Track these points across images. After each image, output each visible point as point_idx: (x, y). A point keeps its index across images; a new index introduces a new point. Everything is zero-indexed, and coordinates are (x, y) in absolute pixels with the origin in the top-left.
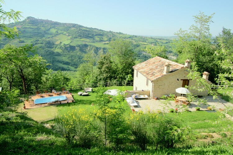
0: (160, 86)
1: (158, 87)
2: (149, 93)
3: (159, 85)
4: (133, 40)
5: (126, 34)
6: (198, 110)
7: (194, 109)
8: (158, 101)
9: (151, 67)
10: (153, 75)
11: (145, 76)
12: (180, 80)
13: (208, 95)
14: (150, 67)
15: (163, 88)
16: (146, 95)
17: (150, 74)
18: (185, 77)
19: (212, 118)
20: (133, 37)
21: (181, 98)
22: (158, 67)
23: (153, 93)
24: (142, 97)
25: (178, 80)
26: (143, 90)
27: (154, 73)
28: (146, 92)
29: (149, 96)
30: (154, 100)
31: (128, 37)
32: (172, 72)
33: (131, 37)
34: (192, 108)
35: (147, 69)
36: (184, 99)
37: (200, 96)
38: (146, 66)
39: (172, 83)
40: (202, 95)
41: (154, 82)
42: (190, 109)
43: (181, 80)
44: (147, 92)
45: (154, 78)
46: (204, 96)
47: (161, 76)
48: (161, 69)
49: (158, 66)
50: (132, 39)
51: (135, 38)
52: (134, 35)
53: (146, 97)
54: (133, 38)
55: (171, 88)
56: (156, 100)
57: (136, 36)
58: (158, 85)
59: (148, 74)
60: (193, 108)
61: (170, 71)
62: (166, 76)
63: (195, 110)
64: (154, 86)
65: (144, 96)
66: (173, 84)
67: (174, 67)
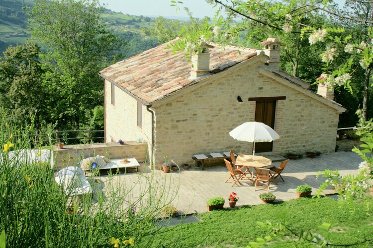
0: (178, 121)
1: (174, 127)
2: (143, 149)
3: (176, 119)
4: (138, 31)
5: (121, 13)
6: (307, 194)
7: (291, 195)
8: (173, 175)
9: (154, 66)
10: (156, 85)
11: (129, 92)
12: (245, 98)
13: (336, 151)
14: (150, 66)
15: (191, 131)
16: (132, 157)
17: (147, 84)
18: (261, 88)
19: (350, 218)
20: (140, 21)
21: (250, 160)
22: (177, 64)
23: (155, 150)
24: (119, 164)
25: (239, 99)
26: (121, 142)
27: (159, 82)
28: (133, 149)
29: (144, 160)
30: (163, 173)
31: (125, 22)
32: (217, 71)
33: (134, 20)
34: (286, 191)
35: (141, 74)
36: (259, 161)
37: (312, 153)
38: (140, 64)
39: (221, 110)
40: (319, 150)
41: (156, 108)
42: (279, 196)
43: (250, 99)
44: (137, 147)
45: (155, 95)
46: (325, 152)
47: (180, 87)
48: (185, 67)
49: (176, 61)
50: (138, 27)
51: (146, 24)
52: (142, 16)
53: (133, 163)
54: (141, 25)
55: (219, 128)
56: (169, 172)
57: (148, 20)
58: (172, 120)
59: (139, 86)
60: (290, 190)
61: (211, 68)
62: (198, 86)
63: (297, 196)
64: (158, 122)
65: (127, 162)
66: (224, 113)
67: (226, 57)
